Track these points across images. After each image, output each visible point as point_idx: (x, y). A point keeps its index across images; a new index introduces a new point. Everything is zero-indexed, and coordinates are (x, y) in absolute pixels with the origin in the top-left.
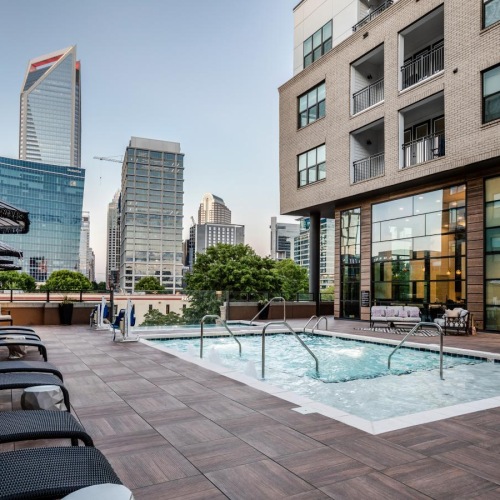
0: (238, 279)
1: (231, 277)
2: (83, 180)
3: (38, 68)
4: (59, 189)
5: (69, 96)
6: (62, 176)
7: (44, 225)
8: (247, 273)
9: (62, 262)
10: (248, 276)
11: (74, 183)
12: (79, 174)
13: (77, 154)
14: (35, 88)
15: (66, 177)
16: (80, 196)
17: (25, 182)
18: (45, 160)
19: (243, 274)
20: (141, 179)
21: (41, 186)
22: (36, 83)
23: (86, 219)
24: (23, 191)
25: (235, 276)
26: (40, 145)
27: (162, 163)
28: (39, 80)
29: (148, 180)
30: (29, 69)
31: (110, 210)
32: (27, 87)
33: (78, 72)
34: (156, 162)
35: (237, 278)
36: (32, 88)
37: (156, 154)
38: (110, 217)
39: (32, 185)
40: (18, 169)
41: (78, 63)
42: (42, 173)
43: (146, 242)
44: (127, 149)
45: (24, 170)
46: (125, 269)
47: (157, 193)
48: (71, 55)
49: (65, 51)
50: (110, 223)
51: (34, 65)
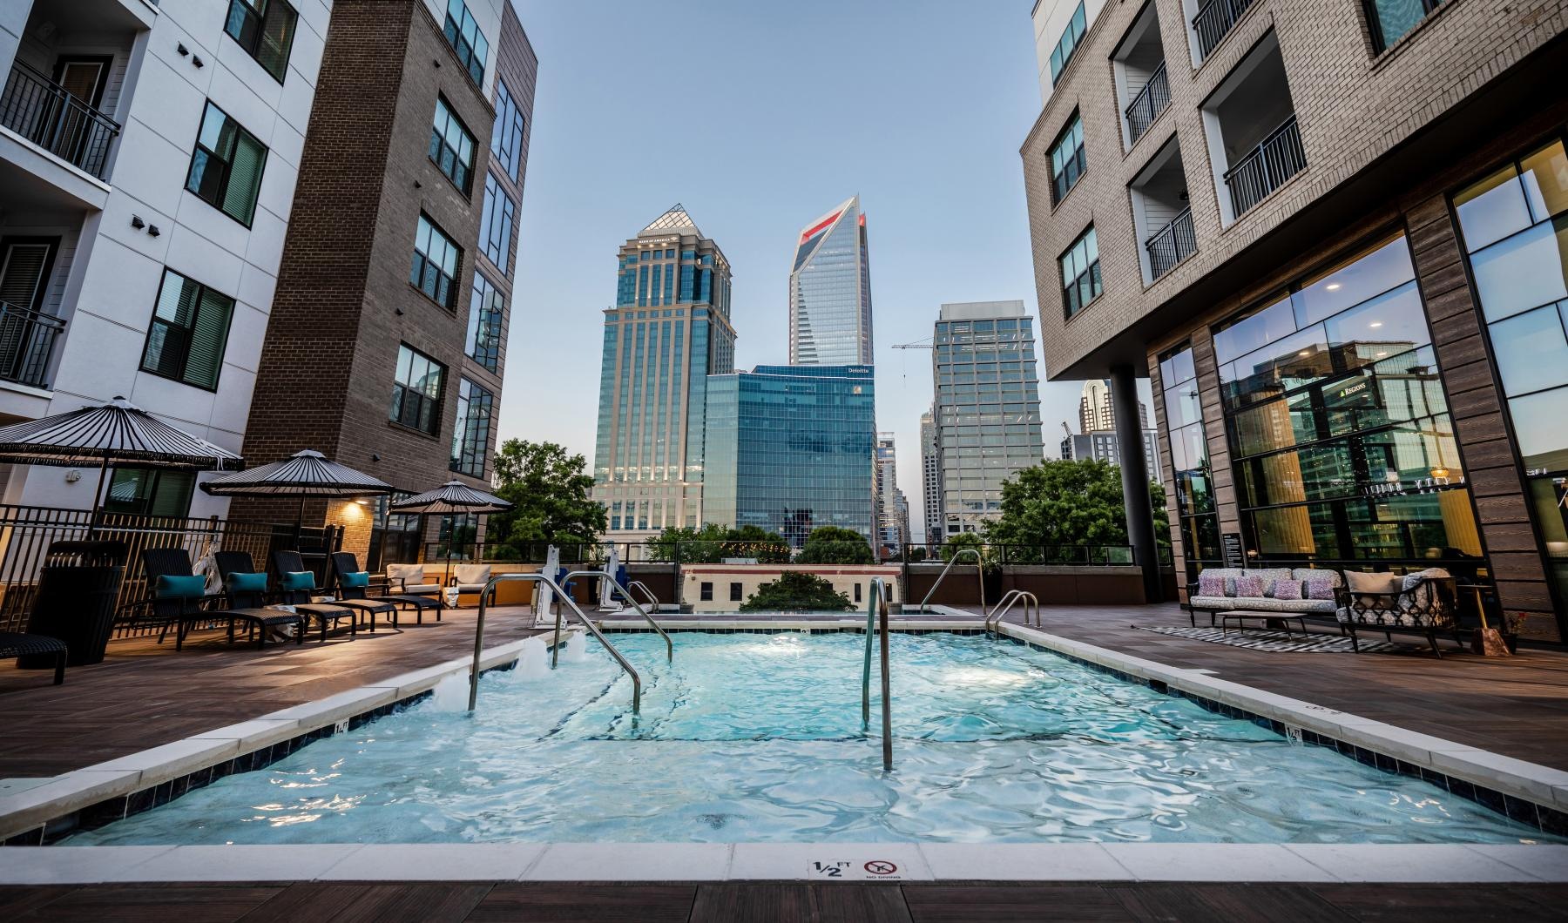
0: (1080, 530)
1: (1066, 525)
2: (872, 383)
3: (811, 237)
4: (837, 401)
5: (852, 264)
6: (841, 382)
7: (819, 459)
8: (1102, 515)
9: (847, 516)
10: (1102, 521)
11: (858, 390)
12: (867, 375)
13: (867, 347)
14: (808, 266)
15: (847, 382)
16: (869, 407)
17: (791, 397)
18: (823, 362)
19: (1093, 518)
20: (962, 369)
21: (812, 400)
22: (809, 258)
23: (890, 444)
24: (790, 410)
25: (1075, 521)
26: (817, 341)
27: (994, 337)
28: (813, 253)
29: (974, 369)
30: (800, 241)
31: (924, 426)
32: (797, 266)
33: (863, 230)
34: (986, 338)
35: (1080, 527)
36: (804, 264)
37: (983, 325)
38: (924, 436)
39: (801, 400)
40: (784, 380)
41: (863, 217)
42: (814, 381)
43: (979, 473)
44: (937, 324)
45: (790, 380)
46: (947, 523)
47: (990, 389)
48: (852, 209)
49: (844, 207)
50: (925, 447)
51: (806, 235)
